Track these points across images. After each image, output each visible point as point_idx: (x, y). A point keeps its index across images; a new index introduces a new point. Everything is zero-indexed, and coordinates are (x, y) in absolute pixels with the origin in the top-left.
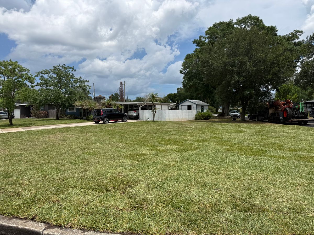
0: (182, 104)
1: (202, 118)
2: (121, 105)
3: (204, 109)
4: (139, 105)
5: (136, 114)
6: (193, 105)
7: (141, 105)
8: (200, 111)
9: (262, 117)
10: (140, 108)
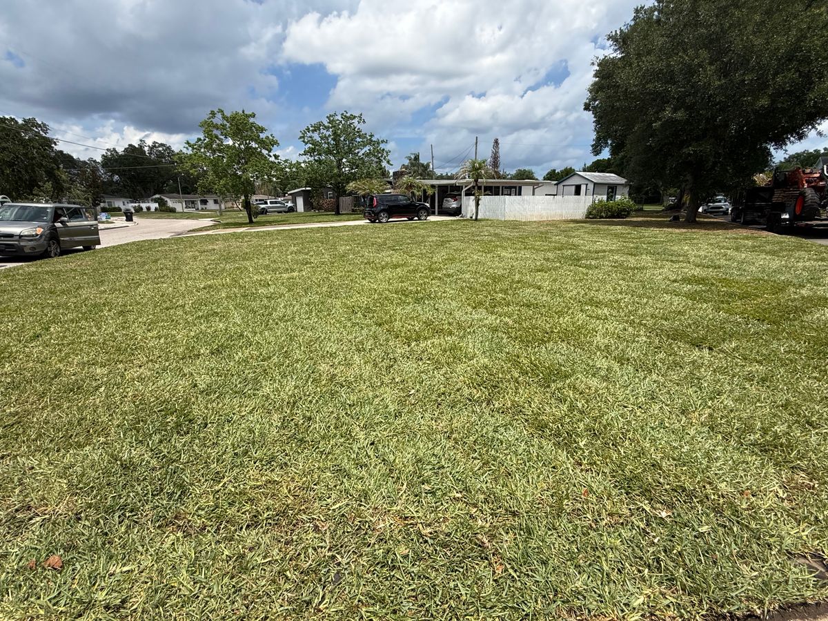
0: (564, 183)
1: (603, 214)
2: (433, 186)
3: (615, 195)
4: (462, 187)
5: (456, 204)
6: (587, 185)
7: (466, 187)
8: (605, 197)
9: (755, 214)
10: (463, 193)
